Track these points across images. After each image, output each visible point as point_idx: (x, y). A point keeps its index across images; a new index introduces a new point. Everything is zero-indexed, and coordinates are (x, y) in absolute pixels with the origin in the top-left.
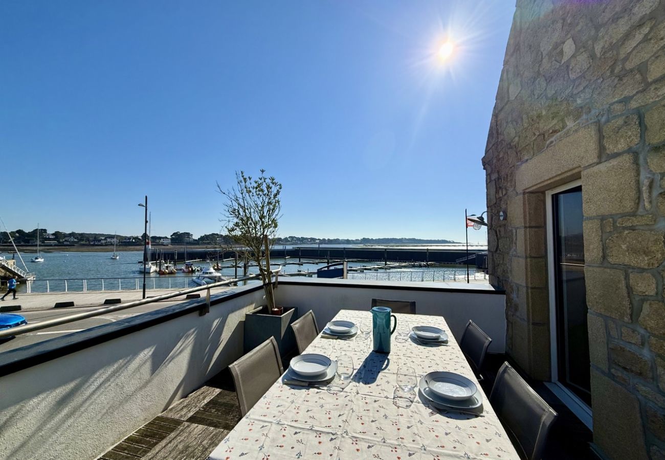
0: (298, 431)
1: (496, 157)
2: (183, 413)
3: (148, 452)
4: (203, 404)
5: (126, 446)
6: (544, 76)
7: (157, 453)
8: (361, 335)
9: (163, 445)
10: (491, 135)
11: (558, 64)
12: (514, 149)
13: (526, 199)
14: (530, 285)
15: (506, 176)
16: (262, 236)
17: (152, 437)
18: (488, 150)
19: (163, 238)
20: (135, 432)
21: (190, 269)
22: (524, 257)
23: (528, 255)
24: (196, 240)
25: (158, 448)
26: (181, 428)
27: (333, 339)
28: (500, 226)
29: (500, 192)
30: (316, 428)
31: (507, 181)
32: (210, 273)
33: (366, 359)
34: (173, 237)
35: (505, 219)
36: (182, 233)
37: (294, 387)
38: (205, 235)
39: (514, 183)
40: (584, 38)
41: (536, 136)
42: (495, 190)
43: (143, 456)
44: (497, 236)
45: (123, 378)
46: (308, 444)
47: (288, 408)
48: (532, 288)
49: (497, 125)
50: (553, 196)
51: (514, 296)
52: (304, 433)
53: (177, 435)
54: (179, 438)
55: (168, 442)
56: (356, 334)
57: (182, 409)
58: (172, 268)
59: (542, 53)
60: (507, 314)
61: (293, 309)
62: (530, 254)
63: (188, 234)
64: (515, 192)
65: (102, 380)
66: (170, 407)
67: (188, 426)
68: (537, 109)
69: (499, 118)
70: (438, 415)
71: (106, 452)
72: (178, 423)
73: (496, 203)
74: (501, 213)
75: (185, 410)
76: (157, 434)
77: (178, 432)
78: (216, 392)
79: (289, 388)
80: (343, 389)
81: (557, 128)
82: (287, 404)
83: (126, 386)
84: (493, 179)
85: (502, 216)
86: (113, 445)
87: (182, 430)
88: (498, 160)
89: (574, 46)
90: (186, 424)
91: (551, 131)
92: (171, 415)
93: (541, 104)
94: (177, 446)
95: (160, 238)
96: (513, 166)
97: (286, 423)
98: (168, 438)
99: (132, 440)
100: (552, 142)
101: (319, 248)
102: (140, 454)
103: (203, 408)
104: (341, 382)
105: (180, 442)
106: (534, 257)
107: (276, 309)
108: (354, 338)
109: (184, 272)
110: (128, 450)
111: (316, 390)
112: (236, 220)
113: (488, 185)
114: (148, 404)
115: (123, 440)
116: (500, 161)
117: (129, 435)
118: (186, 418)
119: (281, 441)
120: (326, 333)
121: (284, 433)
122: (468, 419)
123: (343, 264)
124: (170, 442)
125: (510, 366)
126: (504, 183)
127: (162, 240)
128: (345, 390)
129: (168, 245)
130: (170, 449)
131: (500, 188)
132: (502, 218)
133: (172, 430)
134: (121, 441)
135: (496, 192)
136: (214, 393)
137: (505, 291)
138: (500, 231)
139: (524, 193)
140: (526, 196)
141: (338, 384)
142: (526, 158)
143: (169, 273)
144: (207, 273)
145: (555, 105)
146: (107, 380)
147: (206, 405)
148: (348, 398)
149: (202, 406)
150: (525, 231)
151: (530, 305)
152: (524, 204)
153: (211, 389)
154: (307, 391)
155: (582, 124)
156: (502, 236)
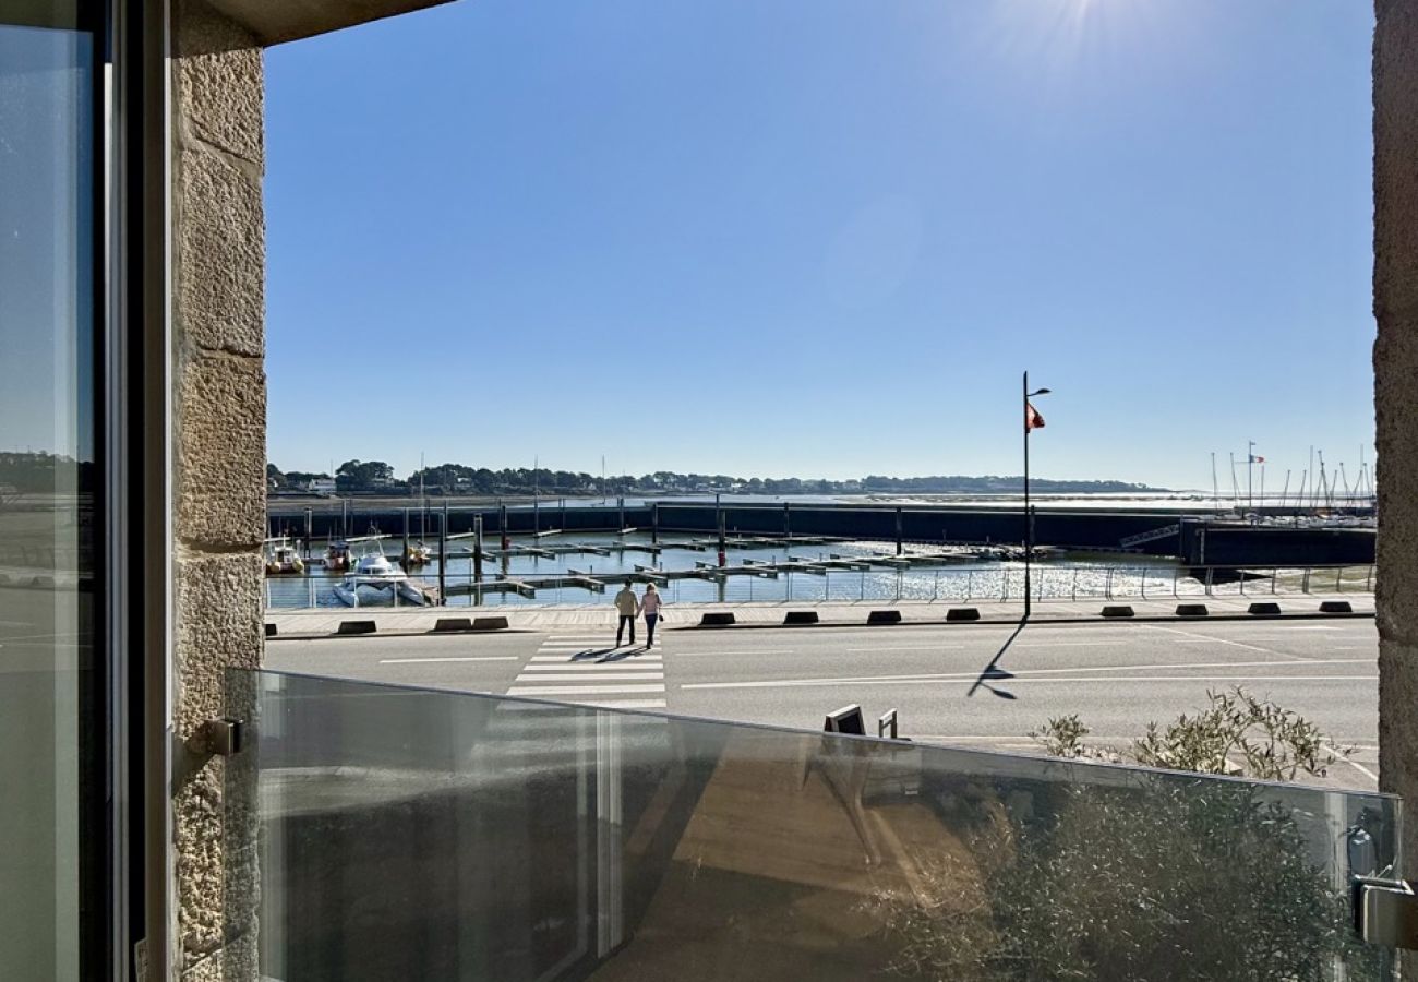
19: (317, 477)
21: (341, 560)
24: (402, 483)
32: (376, 571)
34: (343, 473)
36: (365, 465)
38: (427, 469)
58: (297, 557)
63: (379, 468)
95: (308, 477)
127: (313, 482)
129: (328, 497)
144: (367, 571)
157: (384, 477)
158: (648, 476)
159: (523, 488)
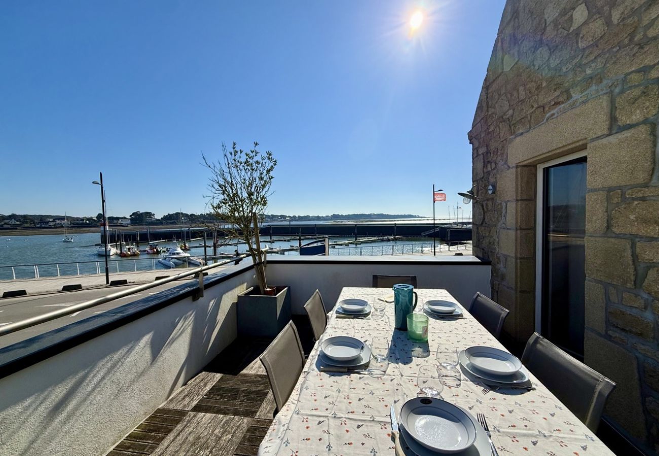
0: (360, 423)
1: (485, 131)
2: (186, 402)
3: (156, 448)
4: (206, 391)
5: (129, 444)
6: (547, 45)
7: (166, 448)
8: (376, 313)
9: (172, 439)
10: (480, 108)
11: (566, 32)
12: (508, 122)
13: (519, 172)
14: (519, 256)
15: (496, 150)
16: (250, 215)
17: (156, 431)
18: (476, 125)
19: (122, 218)
20: (137, 428)
21: (155, 250)
22: (515, 229)
23: (518, 228)
24: (159, 220)
25: (165, 443)
26: (188, 418)
27: (349, 318)
28: (488, 200)
29: (489, 166)
30: (377, 419)
31: (497, 155)
32: (178, 254)
33: (393, 338)
34: (133, 217)
35: (493, 193)
36: (143, 213)
37: (332, 374)
38: (169, 214)
39: (505, 157)
40: (599, 3)
41: (534, 109)
42: (482, 164)
43: (152, 452)
44: (483, 209)
45: (118, 374)
46: (378, 437)
47: (337, 398)
48: (521, 259)
49: (487, 98)
50: (544, 169)
51: (501, 266)
53: (185, 426)
54: (187, 429)
55: (176, 434)
56: (370, 312)
57: (184, 399)
58: (135, 249)
59: (546, 20)
60: (492, 284)
61: (287, 288)
62: (520, 226)
63: (149, 214)
64: (506, 166)
66: (170, 398)
67: (195, 416)
68: (537, 80)
69: (490, 91)
70: (491, 391)
71: (107, 453)
72: (182, 414)
73: (483, 178)
74: (490, 187)
75: (187, 399)
76: (162, 428)
77: (185, 423)
78: (217, 378)
79: (329, 375)
80: (385, 372)
81: (561, 99)
82: (334, 394)
83: (123, 382)
84: (480, 153)
85: (490, 190)
86: (114, 444)
87: (189, 421)
88: (488, 133)
89: (587, 12)
90: (192, 414)
91: (553, 103)
92: (171, 407)
93: (542, 75)
94: (187, 438)
95: (118, 219)
96: (505, 140)
97: (342, 416)
98: (175, 431)
99: (135, 437)
100: (553, 114)
101: (290, 225)
102: (147, 451)
103: (206, 395)
104: (379, 365)
105: (190, 434)
106: (524, 229)
107: (268, 289)
109: (148, 253)
110: (133, 449)
111: (359, 376)
112: (222, 197)
113: (475, 160)
114: (146, 397)
115: (124, 438)
116: (490, 135)
117: (130, 432)
118: (190, 408)
119: (347, 438)
120: (339, 313)
121: (346, 427)
122: (522, 393)
123: (324, 241)
124: (178, 435)
125: (541, 337)
126: (493, 157)
127: (120, 220)
128: (387, 372)
129: (127, 226)
130: (180, 442)
131: (489, 162)
132: (490, 192)
133: (177, 422)
134: (122, 440)
135: (484, 167)
136: (215, 379)
137: (491, 262)
138: (487, 205)
139: (517, 167)
140: (519, 169)
141: (376, 367)
142: (521, 131)
143: (131, 256)
144: (174, 254)
145: (559, 76)
147: (209, 392)
148: (395, 381)
149: (204, 393)
150: (516, 204)
151: (519, 274)
152: (517, 178)
153: (211, 374)
154: (349, 377)
155: (591, 95)
156: (489, 209)
157: (151, 218)
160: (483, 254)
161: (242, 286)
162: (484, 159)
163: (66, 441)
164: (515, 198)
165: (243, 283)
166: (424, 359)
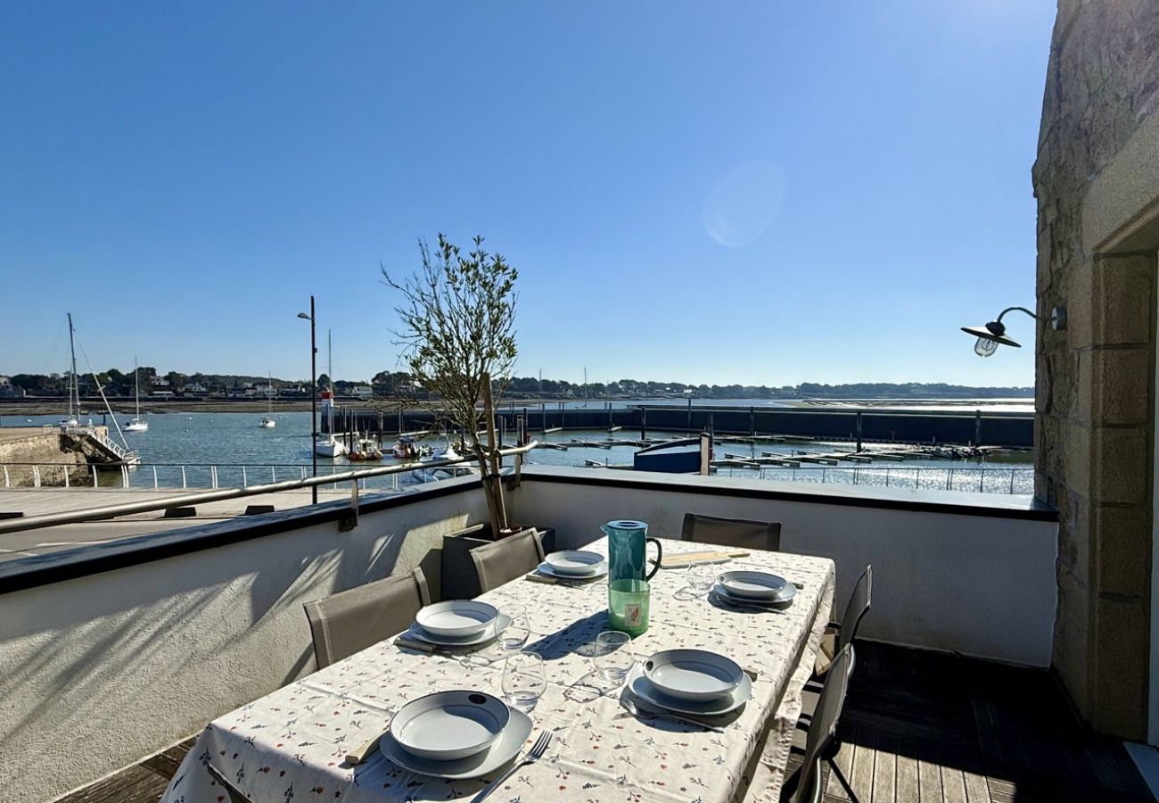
1: (1055, 163)
10: (1047, 104)
12: (1084, 139)
13: (1102, 271)
14: (1099, 498)
15: (1069, 214)
19: (358, 384)
21: (409, 451)
22: (1090, 424)
23: (1099, 421)
27: (546, 583)
28: (1056, 347)
29: (1059, 256)
31: (1071, 226)
33: (580, 622)
34: (377, 381)
35: (1063, 326)
36: (393, 375)
39: (1080, 230)
41: (1122, 101)
42: (1050, 250)
44: (1049, 371)
45: (194, 627)
47: (374, 678)
48: (1104, 505)
51: (1071, 524)
52: (370, 714)
58: (374, 447)
60: (1058, 572)
61: (544, 532)
62: (1102, 416)
63: (405, 377)
64: (1081, 256)
65: (158, 625)
68: (1124, 26)
69: (1063, 57)
70: (632, 719)
71: (171, 747)
73: (1050, 287)
74: (1055, 313)
79: (399, 651)
80: (491, 662)
82: (377, 673)
83: (201, 642)
84: (1049, 222)
85: (1055, 318)
88: (1060, 169)
91: (1142, 87)
95: (352, 385)
96: (1082, 186)
97: (354, 697)
100: (1143, 118)
101: (689, 407)
104: (497, 652)
106: (1115, 426)
107: (507, 531)
108: (590, 585)
109: (397, 457)
111: (442, 659)
112: (422, 343)
113: (1041, 237)
114: (241, 680)
116: (1062, 173)
119: (327, 719)
120: (540, 574)
121: (339, 709)
123: (699, 442)
126: (1066, 232)
129: (367, 401)
131: (1060, 244)
132: (1055, 324)
135: (1052, 258)
137: (1059, 513)
138: (1054, 360)
139: (1096, 258)
140: (1100, 262)
142: (1103, 161)
143: (368, 459)
146: (168, 627)
150: (1093, 357)
151: (1097, 548)
152: (1094, 287)
154: (426, 658)
156: (1058, 371)
157: (408, 384)
158: (614, 384)
159: (515, 393)
160: (1048, 493)
161: (457, 519)
162: (1052, 238)
163: (109, 705)
164: (1090, 341)
165: (459, 514)
166: (587, 658)
